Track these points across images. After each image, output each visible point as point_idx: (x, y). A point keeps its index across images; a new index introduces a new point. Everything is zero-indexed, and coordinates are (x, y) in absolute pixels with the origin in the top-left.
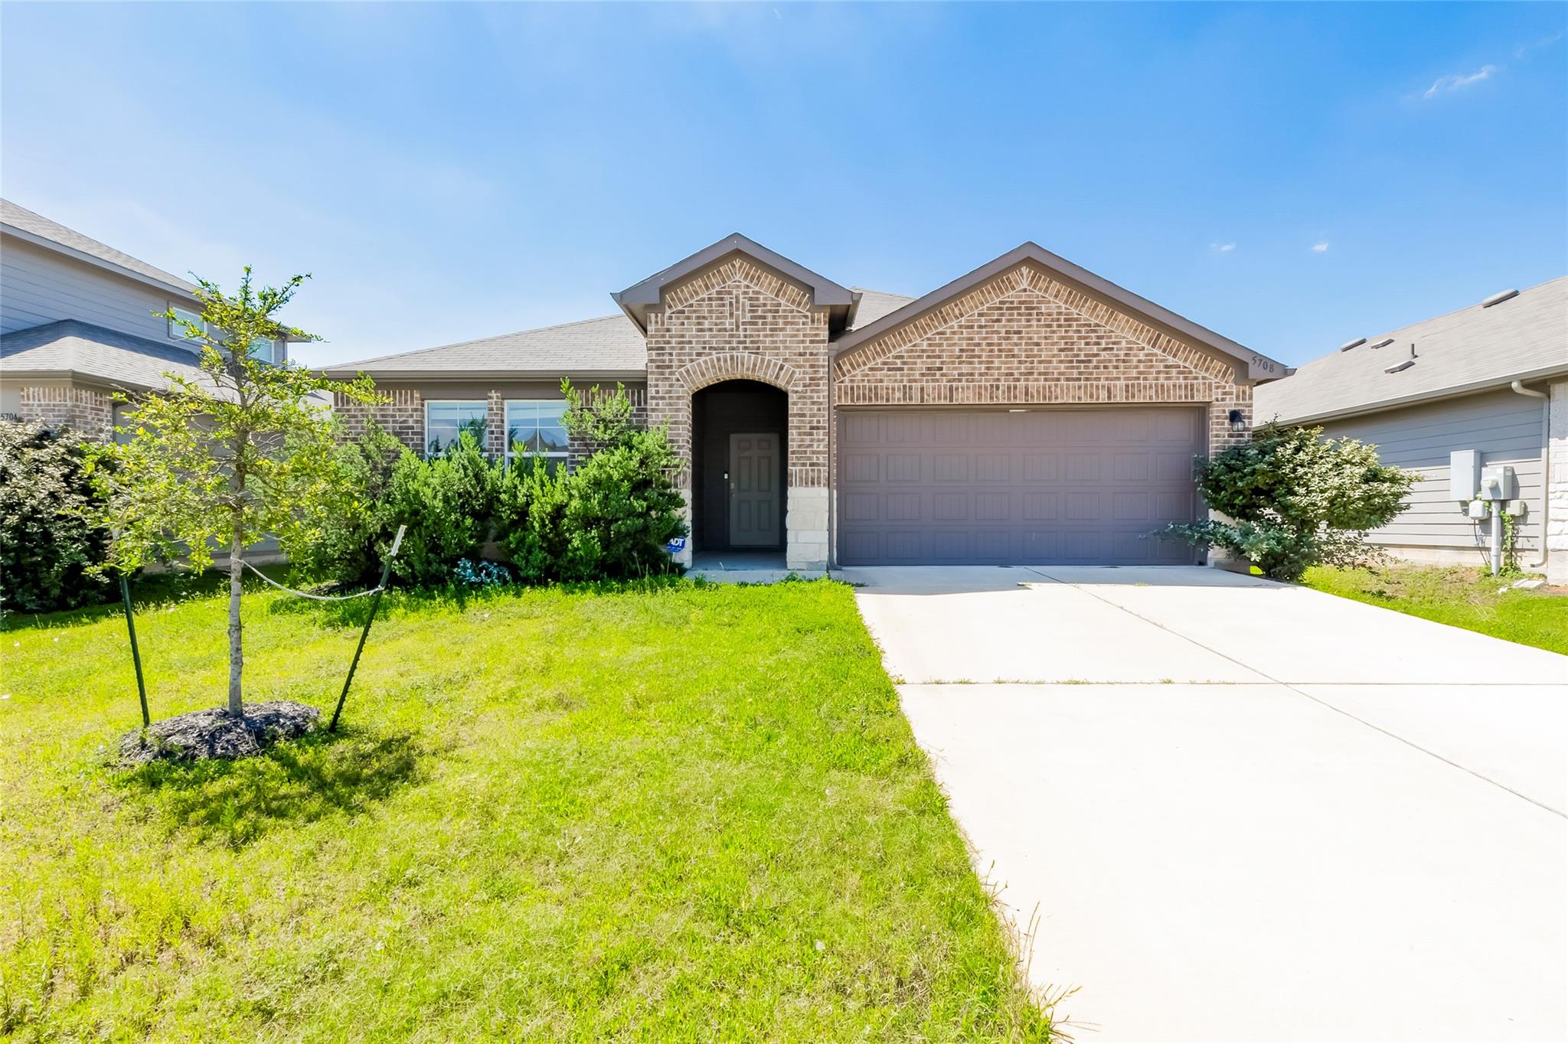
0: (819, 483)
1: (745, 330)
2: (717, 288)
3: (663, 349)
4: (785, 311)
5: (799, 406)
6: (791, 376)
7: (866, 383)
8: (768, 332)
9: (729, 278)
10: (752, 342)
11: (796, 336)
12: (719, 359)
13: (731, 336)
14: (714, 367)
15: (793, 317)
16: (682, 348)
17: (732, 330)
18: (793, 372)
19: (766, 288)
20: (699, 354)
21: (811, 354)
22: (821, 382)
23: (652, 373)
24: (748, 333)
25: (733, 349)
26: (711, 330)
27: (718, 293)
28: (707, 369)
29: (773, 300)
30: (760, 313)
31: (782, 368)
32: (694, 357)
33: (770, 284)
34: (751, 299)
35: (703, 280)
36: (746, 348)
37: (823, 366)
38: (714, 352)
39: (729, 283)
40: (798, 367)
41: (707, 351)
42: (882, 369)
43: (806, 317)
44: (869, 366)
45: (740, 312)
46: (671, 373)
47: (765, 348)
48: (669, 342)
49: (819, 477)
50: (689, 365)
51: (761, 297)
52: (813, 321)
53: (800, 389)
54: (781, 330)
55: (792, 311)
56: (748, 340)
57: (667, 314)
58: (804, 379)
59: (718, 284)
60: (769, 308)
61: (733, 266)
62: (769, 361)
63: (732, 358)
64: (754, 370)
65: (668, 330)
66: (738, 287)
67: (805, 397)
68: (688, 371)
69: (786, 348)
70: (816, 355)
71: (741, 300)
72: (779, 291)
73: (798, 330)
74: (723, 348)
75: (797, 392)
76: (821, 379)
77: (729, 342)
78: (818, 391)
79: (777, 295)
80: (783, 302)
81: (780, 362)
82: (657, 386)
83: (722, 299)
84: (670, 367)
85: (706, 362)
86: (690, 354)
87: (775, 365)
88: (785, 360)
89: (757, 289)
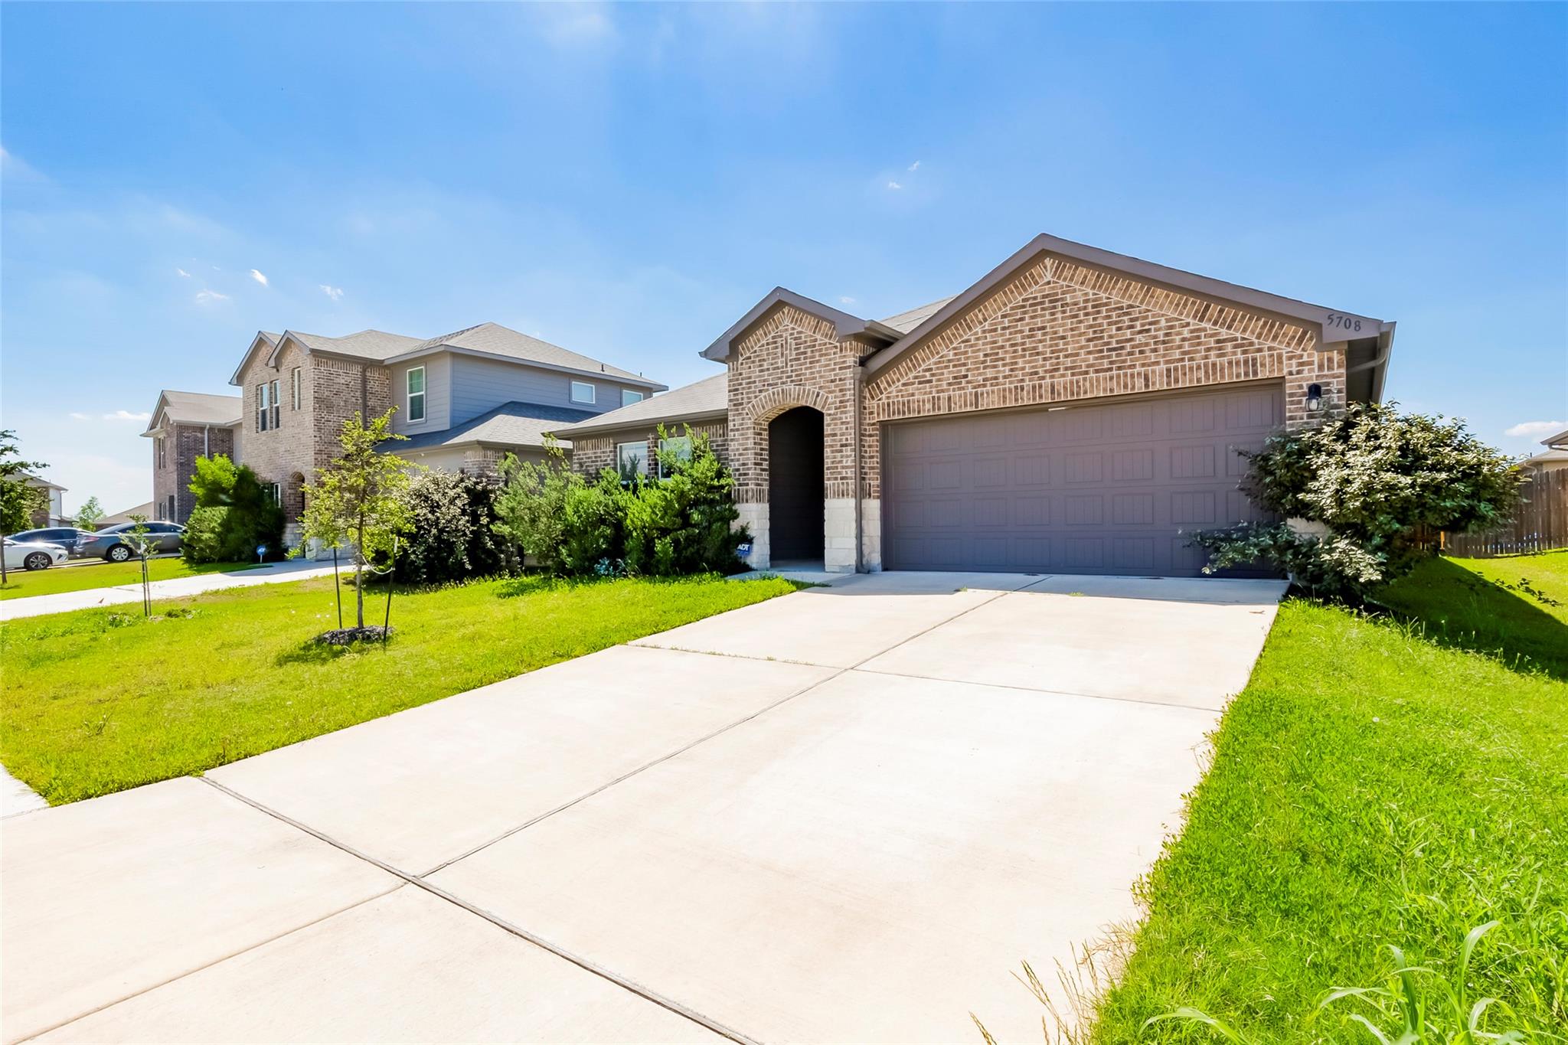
0: (848, 495)
1: (792, 366)
2: (773, 334)
3: (737, 390)
4: (820, 345)
5: (832, 427)
6: (825, 402)
7: (900, 399)
8: (808, 365)
9: (780, 323)
10: (797, 376)
11: (828, 365)
12: (774, 394)
13: (782, 372)
14: (770, 400)
15: (827, 349)
16: (750, 388)
17: (783, 367)
18: (827, 398)
19: (806, 329)
20: (760, 391)
21: (840, 380)
22: (848, 404)
23: (731, 410)
24: (794, 368)
25: (783, 383)
26: (768, 369)
27: (773, 338)
28: (766, 402)
29: (811, 336)
30: (802, 350)
31: (818, 395)
32: (757, 394)
33: (809, 323)
34: (795, 339)
35: (763, 329)
36: (792, 381)
37: (849, 390)
38: (770, 388)
39: (780, 328)
40: (830, 392)
41: (766, 387)
43: (836, 347)
45: (788, 352)
46: (743, 409)
47: (806, 380)
48: (741, 384)
49: (848, 490)
50: (754, 401)
51: (803, 335)
52: (841, 350)
53: (832, 412)
54: (818, 361)
55: (825, 344)
56: (794, 374)
57: (740, 361)
58: (835, 402)
59: (773, 330)
60: (809, 344)
61: (783, 313)
62: (809, 390)
63: (783, 390)
64: (798, 399)
65: (741, 374)
66: (786, 330)
67: (836, 419)
68: (753, 406)
69: (821, 377)
70: (844, 380)
71: (789, 341)
72: (816, 328)
73: (830, 360)
74: (776, 384)
75: (830, 415)
76: (848, 401)
77: (781, 378)
78: (845, 412)
79: (814, 332)
80: (818, 337)
81: (817, 390)
82: (734, 420)
83: (775, 342)
84: (742, 404)
85: (765, 397)
86: (755, 392)
87: (814, 392)
88: (821, 388)
89: (800, 329)
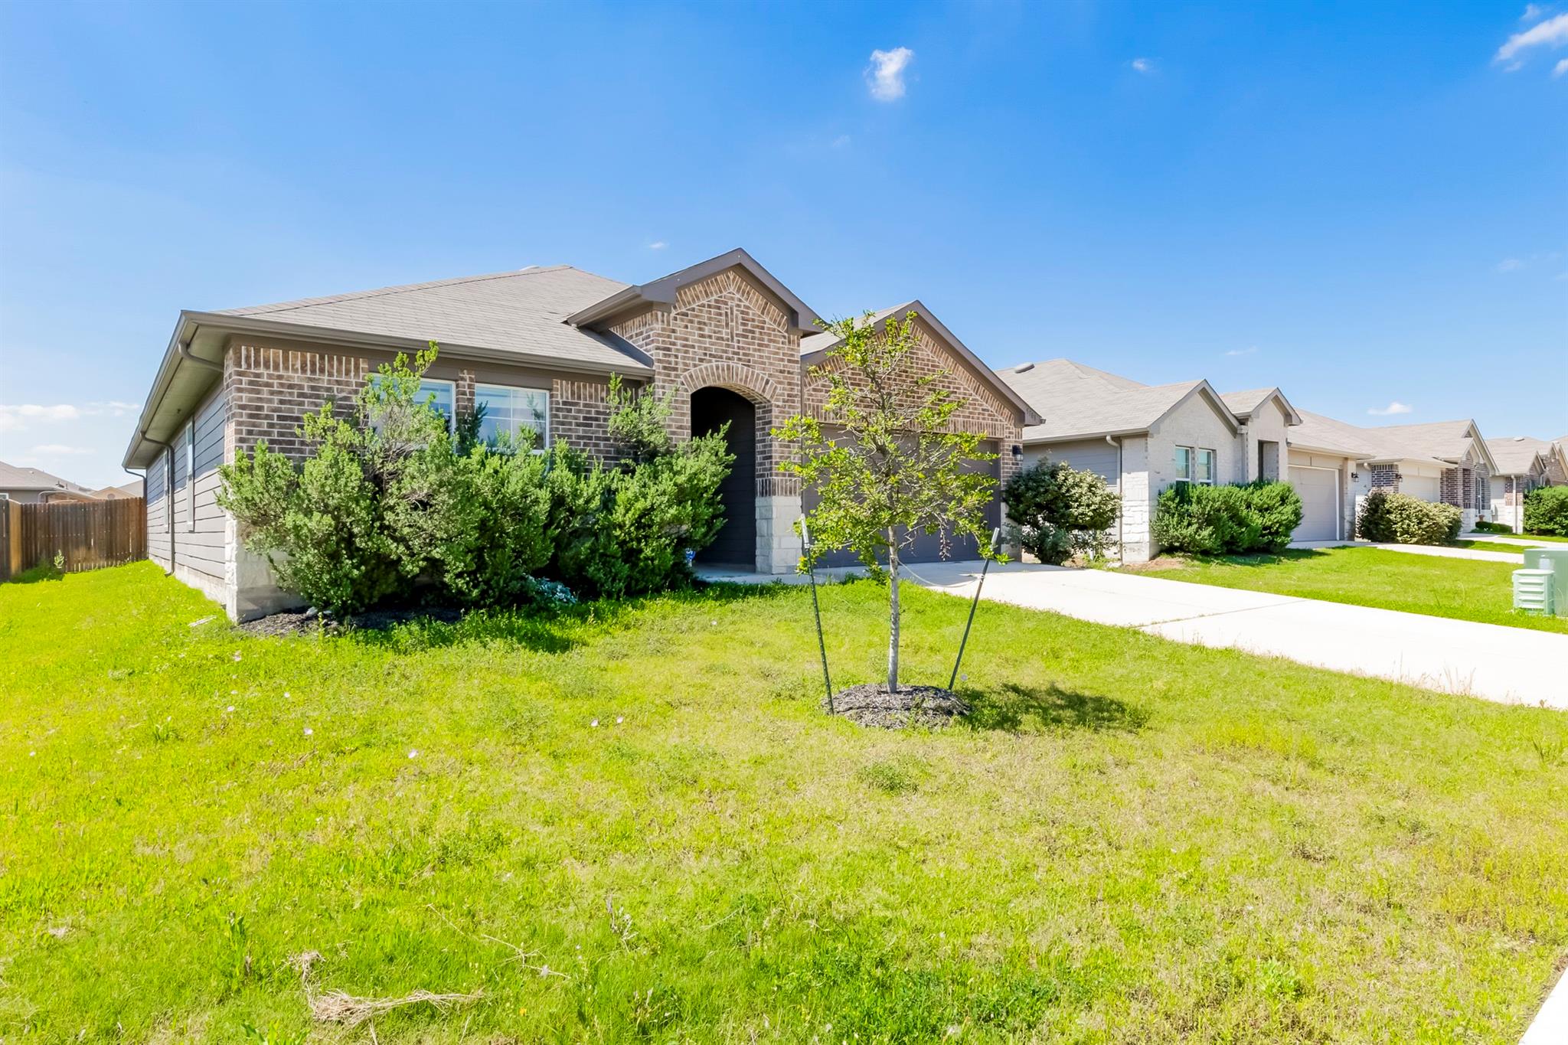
0: (795, 493)
1: (739, 342)
2: (715, 297)
3: (669, 349)
4: (769, 329)
5: (780, 420)
6: (774, 391)
7: (810, 402)
8: (756, 347)
9: (725, 289)
10: (744, 354)
11: (777, 353)
12: (717, 368)
13: (728, 346)
14: (713, 374)
15: (775, 335)
16: (686, 352)
17: (728, 340)
18: (776, 388)
19: (754, 302)
20: (701, 360)
21: (789, 372)
22: (796, 399)
23: (659, 373)
24: (740, 345)
25: (729, 359)
26: (710, 337)
27: (716, 301)
28: (708, 375)
29: (759, 316)
30: (749, 328)
31: (767, 382)
32: (697, 362)
33: (757, 301)
34: (742, 312)
35: (703, 286)
36: (739, 359)
37: (797, 385)
38: (714, 359)
39: (724, 293)
40: (780, 383)
41: (708, 358)
42: (821, 391)
43: (784, 337)
44: (812, 387)
45: (734, 324)
46: (677, 376)
47: (755, 362)
48: (674, 344)
49: (795, 488)
50: (692, 370)
51: (751, 312)
52: (789, 342)
53: (780, 404)
54: (767, 346)
55: (774, 330)
56: (741, 352)
57: (673, 315)
58: (783, 395)
59: (717, 293)
60: (756, 323)
61: (728, 277)
62: (758, 375)
63: (728, 366)
64: (746, 382)
65: (674, 331)
66: (733, 299)
67: (784, 412)
68: (691, 376)
69: (771, 364)
70: (792, 373)
71: (735, 312)
72: (764, 309)
73: (779, 349)
74: (721, 357)
75: (778, 406)
76: (796, 396)
77: (726, 352)
78: (793, 407)
79: (763, 313)
80: (767, 320)
81: (766, 377)
82: (663, 387)
83: (719, 308)
84: (675, 369)
85: (706, 368)
86: (693, 359)
87: (762, 379)
88: (770, 375)
89: (747, 304)
